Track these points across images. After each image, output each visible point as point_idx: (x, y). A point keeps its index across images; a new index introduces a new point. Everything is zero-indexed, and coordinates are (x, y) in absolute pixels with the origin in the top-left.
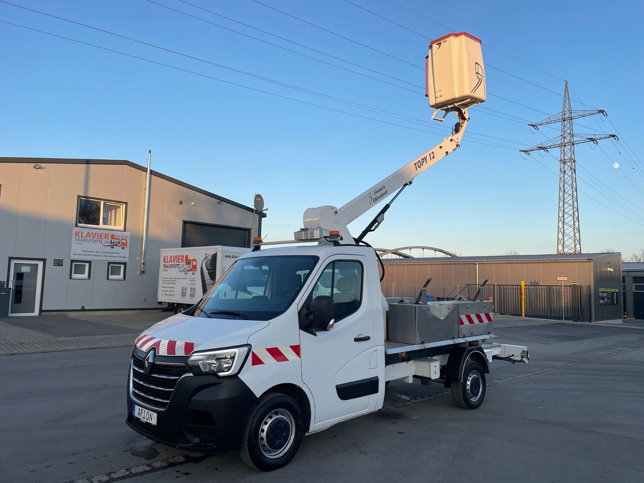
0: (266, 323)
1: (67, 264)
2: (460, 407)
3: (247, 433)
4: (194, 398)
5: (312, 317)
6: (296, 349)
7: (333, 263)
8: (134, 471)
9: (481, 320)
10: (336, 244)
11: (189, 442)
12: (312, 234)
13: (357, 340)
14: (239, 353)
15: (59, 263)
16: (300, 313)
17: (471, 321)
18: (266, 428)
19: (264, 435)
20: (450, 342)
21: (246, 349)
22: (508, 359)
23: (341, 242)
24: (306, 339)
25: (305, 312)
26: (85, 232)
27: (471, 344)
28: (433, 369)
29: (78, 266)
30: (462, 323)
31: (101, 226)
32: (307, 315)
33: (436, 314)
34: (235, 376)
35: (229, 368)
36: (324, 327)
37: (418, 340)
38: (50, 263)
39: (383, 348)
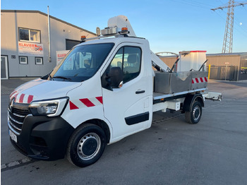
0: (80, 83)
1: (17, 58)
2: (189, 123)
3: (70, 148)
4: (34, 129)
5: (109, 80)
6: (100, 99)
7: (123, 47)
8: (9, 165)
9: (202, 81)
10: (126, 36)
11: (34, 154)
12: (111, 30)
13: (137, 93)
14: (61, 103)
15: (14, 57)
16: (102, 78)
17: (197, 81)
18: (82, 144)
19: (81, 148)
20: (186, 92)
21: (66, 100)
22: (211, 99)
23: (128, 35)
24: (106, 93)
25: (105, 77)
26: (23, 43)
27: (197, 93)
28: (176, 106)
29: (22, 58)
30: (193, 82)
31: (30, 41)
32: (107, 79)
33: (181, 78)
34: (59, 117)
35: (55, 112)
36: (117, 86)
37: (171, 91)
38: (10, 57)
39: (152, 96)
